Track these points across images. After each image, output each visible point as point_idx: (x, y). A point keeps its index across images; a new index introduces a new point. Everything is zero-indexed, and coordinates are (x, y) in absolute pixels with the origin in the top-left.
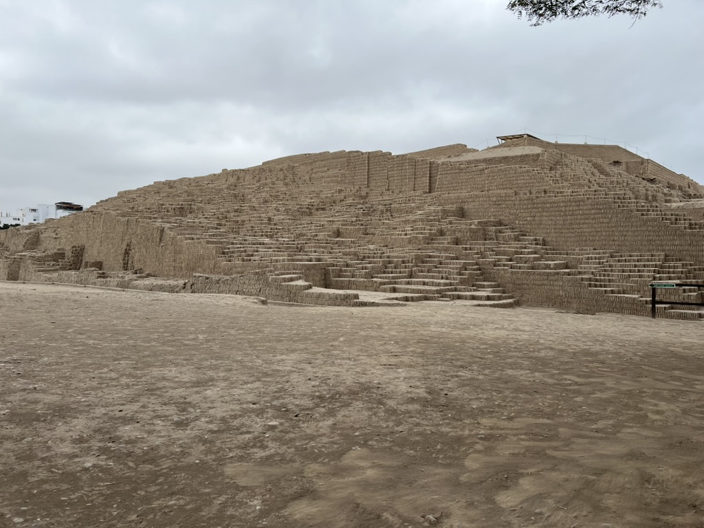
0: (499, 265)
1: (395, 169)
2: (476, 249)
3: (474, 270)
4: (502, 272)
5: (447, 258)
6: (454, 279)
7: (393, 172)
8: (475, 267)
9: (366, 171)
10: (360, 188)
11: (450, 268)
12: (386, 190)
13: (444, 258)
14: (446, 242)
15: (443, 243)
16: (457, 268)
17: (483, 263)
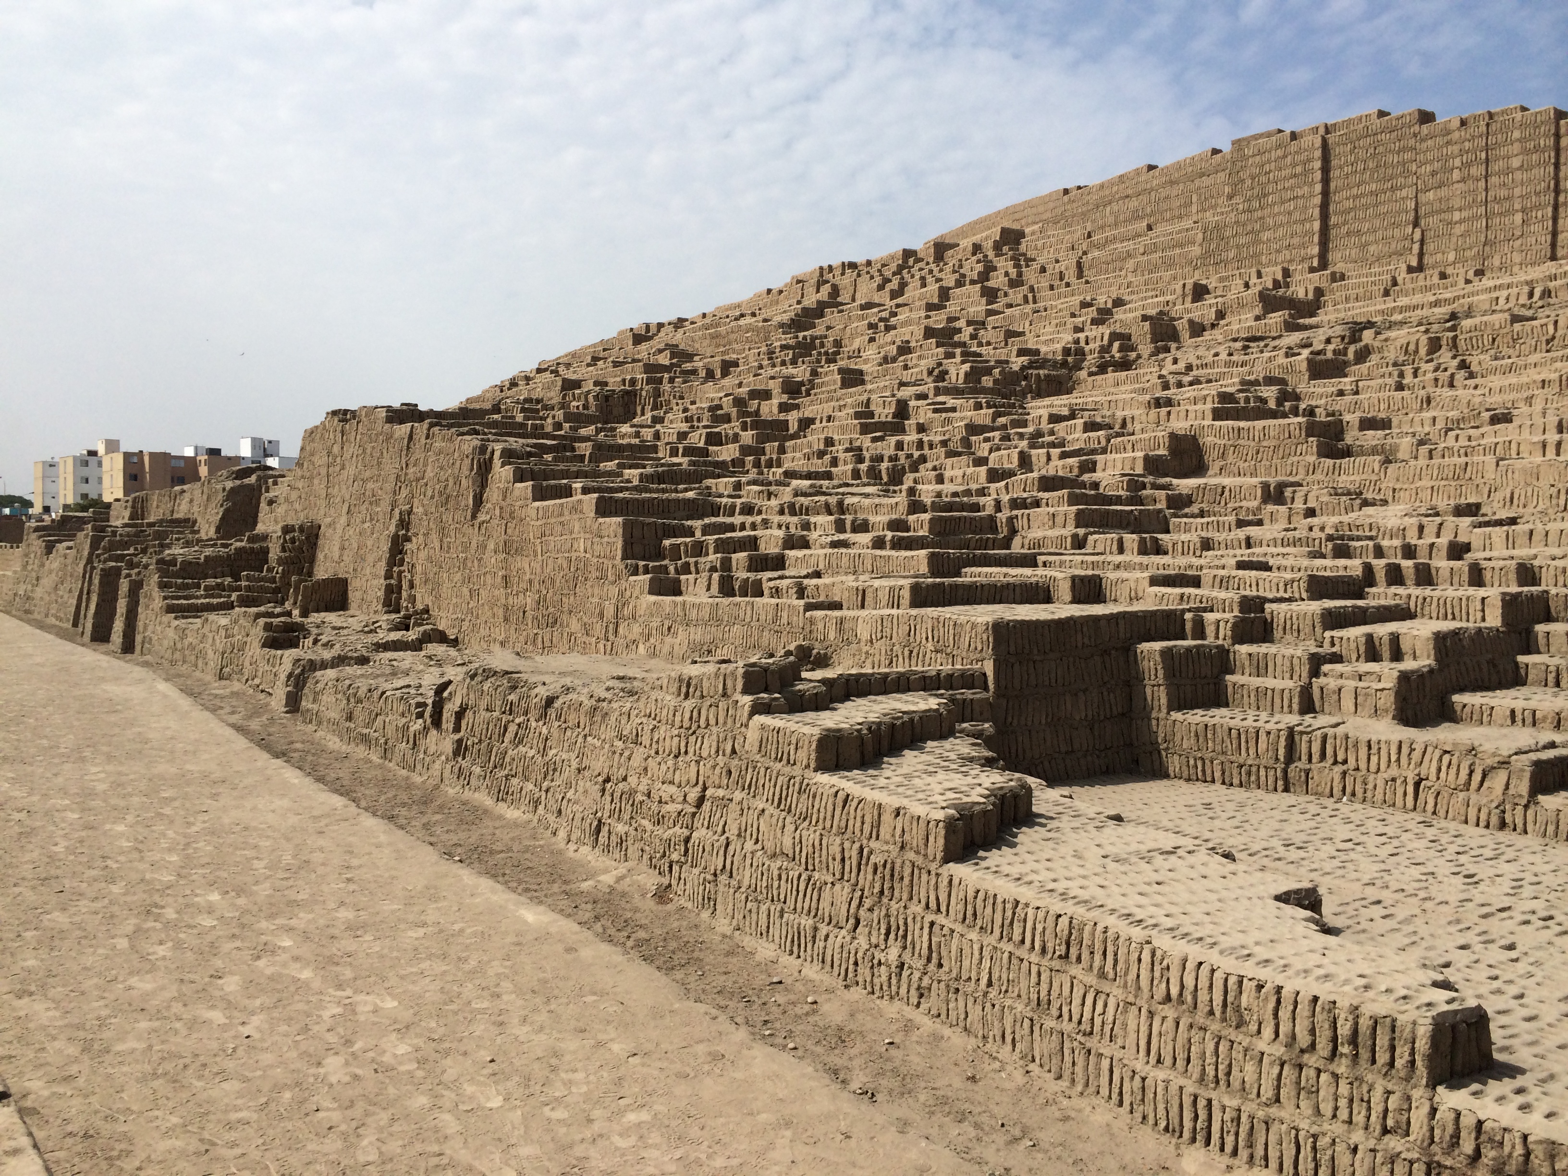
1: (1456, 175)
7: (1443, 192)
9: (1318, 200)
10: (1286, 273)
12: (1410, 270)
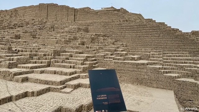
0: (107, 58)
1: (59, 11)
2: (94, 48)
3: (93, 61)
4: (109, 62)
5: (77, 53)
6: (79, 68)
7: (58, 13)
8: (93, 59)
9: (47, 12)
10: (43, 19)
11: (78, 60)
12: (55, 20)
13: (75, 53)
14: (78, 43)
15: (76, 44)
16: (82, 60)
17: (98, 56)
